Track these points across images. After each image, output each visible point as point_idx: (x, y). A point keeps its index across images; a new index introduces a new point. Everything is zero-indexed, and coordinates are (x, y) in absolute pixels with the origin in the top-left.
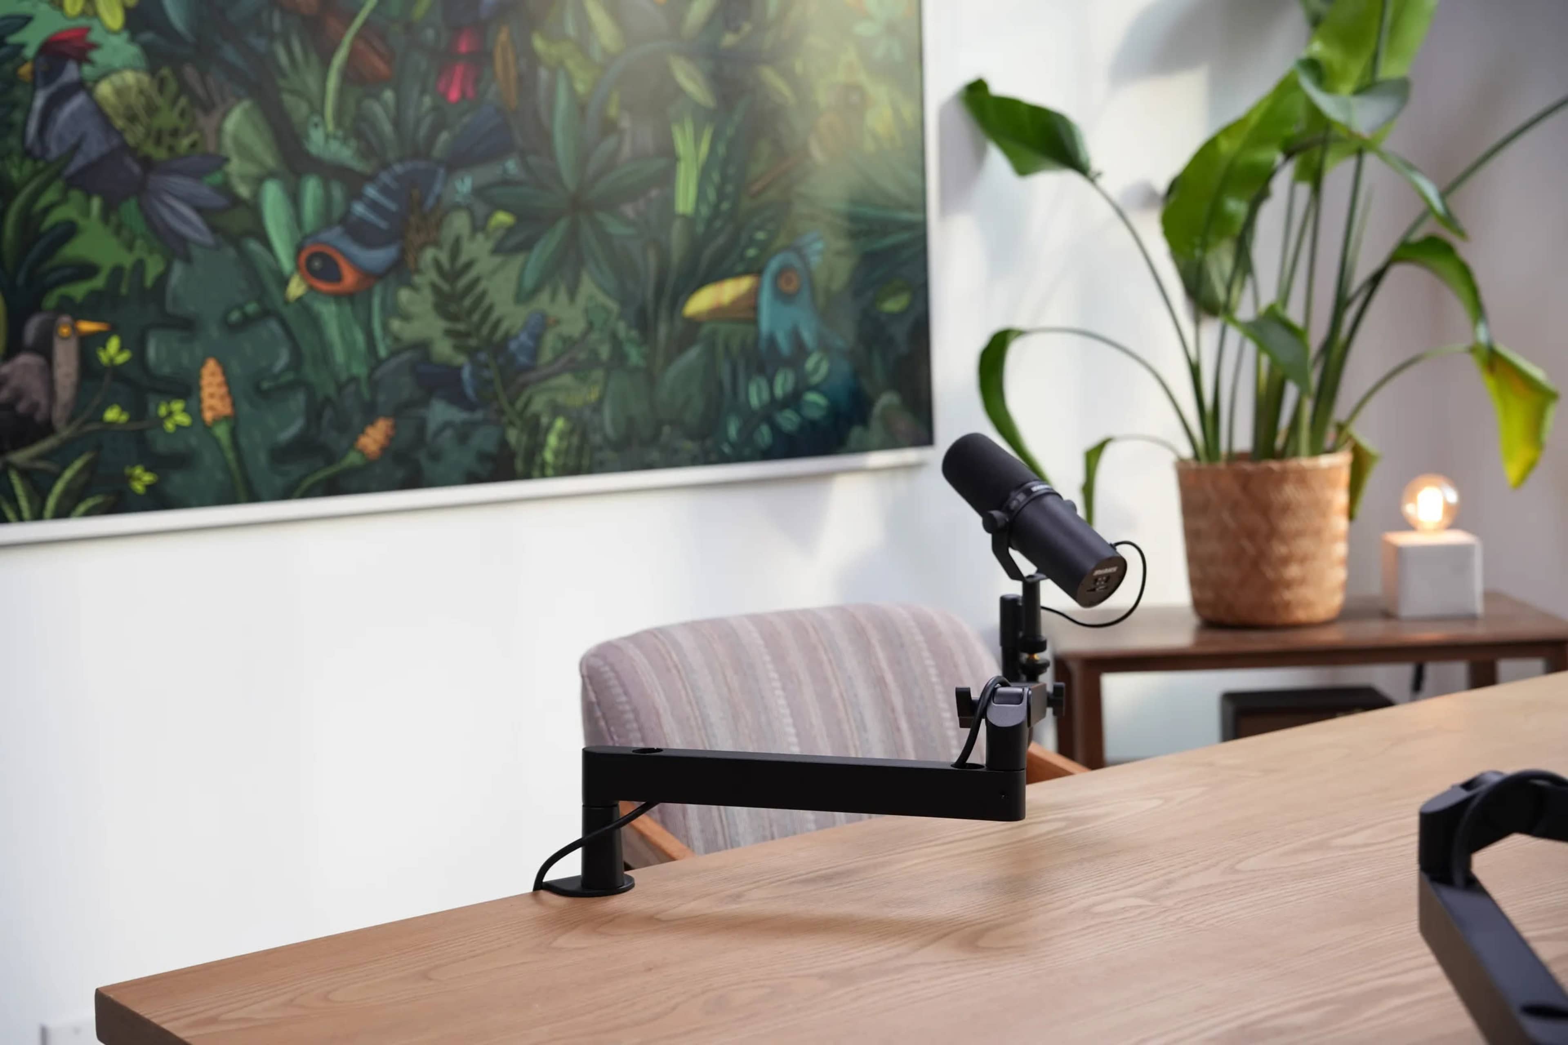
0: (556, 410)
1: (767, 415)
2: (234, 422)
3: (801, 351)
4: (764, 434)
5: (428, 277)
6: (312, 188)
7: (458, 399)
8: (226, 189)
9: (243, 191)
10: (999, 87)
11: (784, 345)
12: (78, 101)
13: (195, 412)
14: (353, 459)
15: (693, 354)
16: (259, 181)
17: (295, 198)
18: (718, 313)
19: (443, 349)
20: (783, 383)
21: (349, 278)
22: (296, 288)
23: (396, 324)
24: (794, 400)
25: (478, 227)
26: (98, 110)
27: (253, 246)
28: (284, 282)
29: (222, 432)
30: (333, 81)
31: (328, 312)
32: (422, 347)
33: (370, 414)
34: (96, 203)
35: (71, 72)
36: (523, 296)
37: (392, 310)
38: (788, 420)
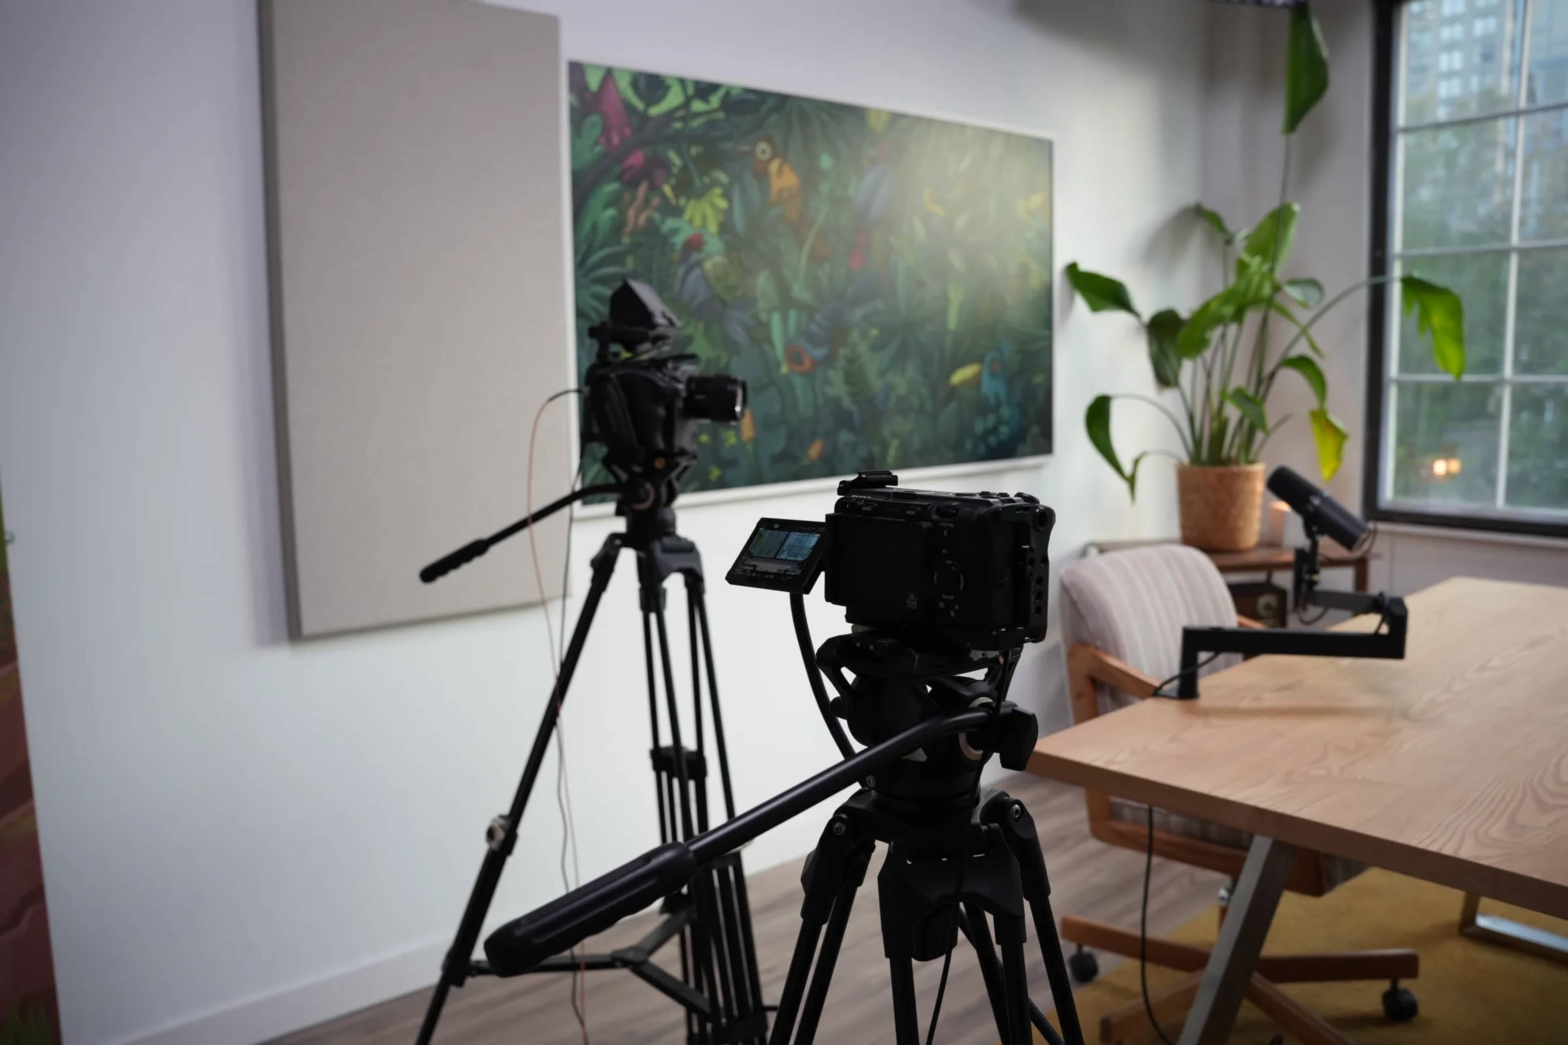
0: (894, 435)
1: (983, 437)
2: (755, 441)
3: (999, 405)
4: (982, 449)
5: (841, 363)
6: (793, 315)
7: (852, 429)
8: (756, 317)
9: (763, 317)
10: (1085, 266)
11: (992, 401)
12: (696, 273)
13: (738, 435)
14: (805, 462)
15: (953, 406)
16: (770, 312)
17: (785, 321)
18: (965, 383)
19: (847, 402)
20: (991, 420)
21: (807, 364)
22: (784, 369)
23: (828, 389)
24: (994, 430)
25: (864, 336)
26: (705, 277)
27: (767, 347)
28: (778, 365)
29: (750, 448)
30: (804, 260)
31: (798, 382)
32: (837, 401)
33: (814, 435)
34: (701, 326)
35: (695, 257)
36: (883, 374)
37: (827, 381)
38: (992, 440)
